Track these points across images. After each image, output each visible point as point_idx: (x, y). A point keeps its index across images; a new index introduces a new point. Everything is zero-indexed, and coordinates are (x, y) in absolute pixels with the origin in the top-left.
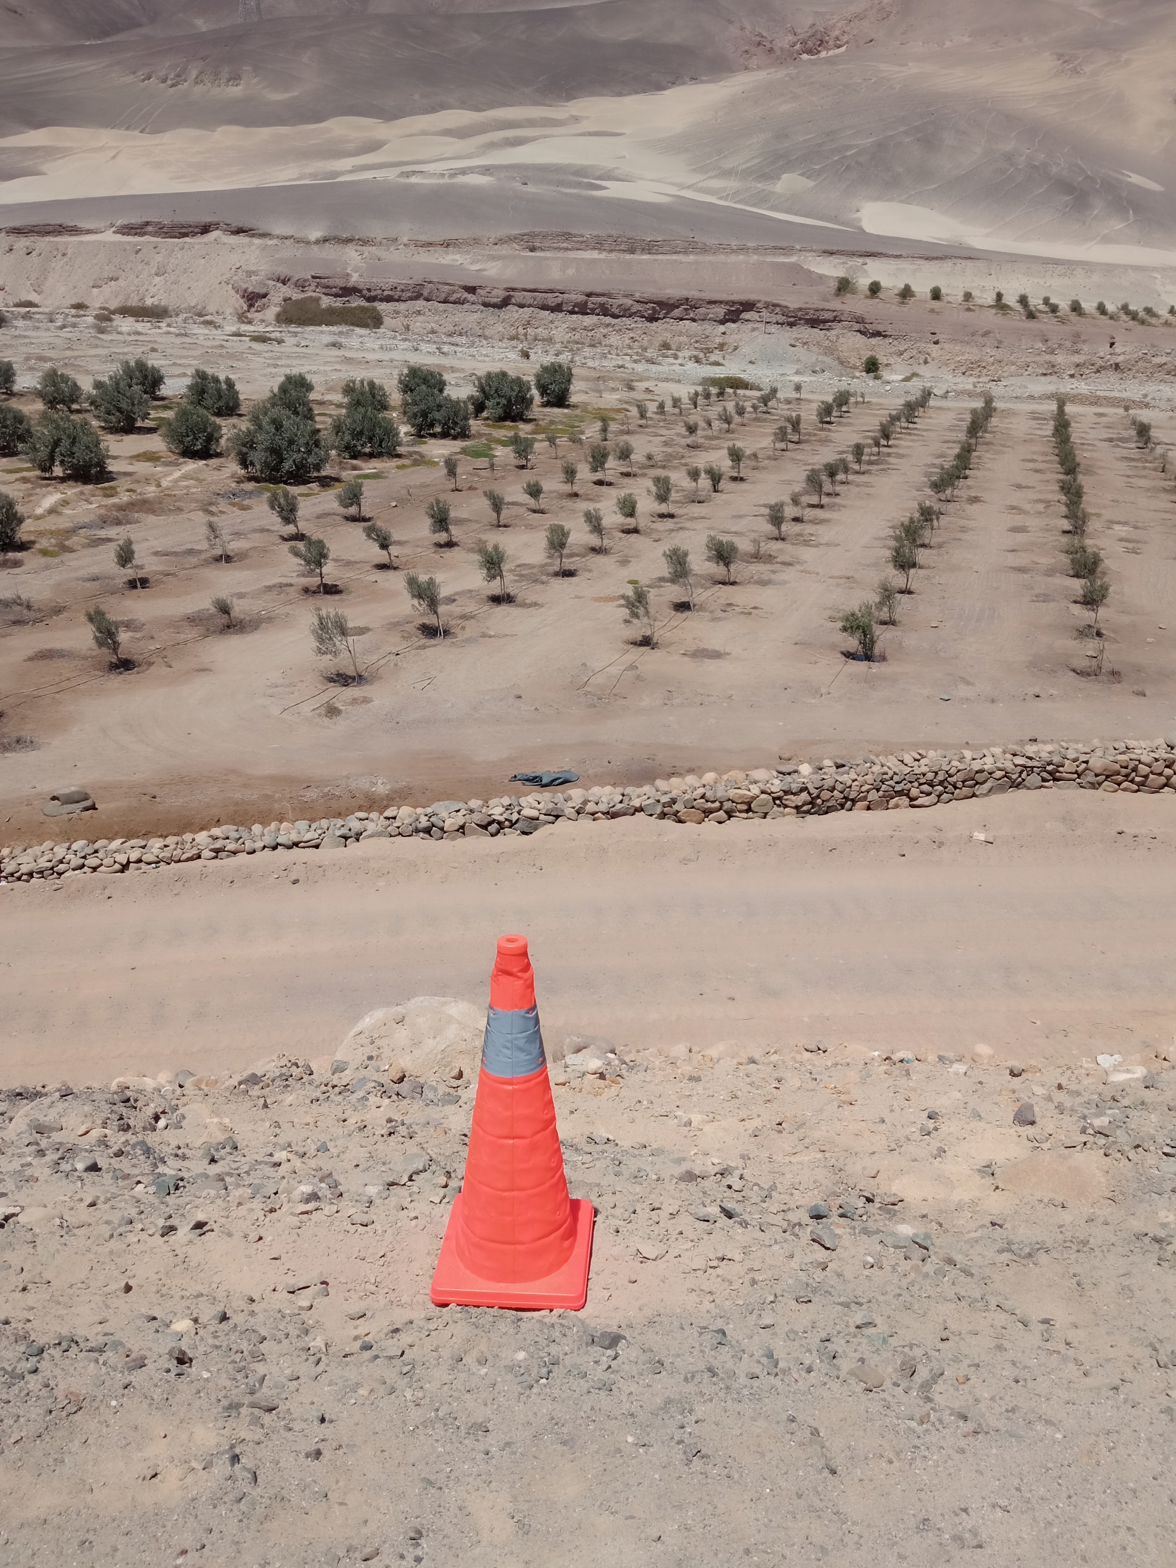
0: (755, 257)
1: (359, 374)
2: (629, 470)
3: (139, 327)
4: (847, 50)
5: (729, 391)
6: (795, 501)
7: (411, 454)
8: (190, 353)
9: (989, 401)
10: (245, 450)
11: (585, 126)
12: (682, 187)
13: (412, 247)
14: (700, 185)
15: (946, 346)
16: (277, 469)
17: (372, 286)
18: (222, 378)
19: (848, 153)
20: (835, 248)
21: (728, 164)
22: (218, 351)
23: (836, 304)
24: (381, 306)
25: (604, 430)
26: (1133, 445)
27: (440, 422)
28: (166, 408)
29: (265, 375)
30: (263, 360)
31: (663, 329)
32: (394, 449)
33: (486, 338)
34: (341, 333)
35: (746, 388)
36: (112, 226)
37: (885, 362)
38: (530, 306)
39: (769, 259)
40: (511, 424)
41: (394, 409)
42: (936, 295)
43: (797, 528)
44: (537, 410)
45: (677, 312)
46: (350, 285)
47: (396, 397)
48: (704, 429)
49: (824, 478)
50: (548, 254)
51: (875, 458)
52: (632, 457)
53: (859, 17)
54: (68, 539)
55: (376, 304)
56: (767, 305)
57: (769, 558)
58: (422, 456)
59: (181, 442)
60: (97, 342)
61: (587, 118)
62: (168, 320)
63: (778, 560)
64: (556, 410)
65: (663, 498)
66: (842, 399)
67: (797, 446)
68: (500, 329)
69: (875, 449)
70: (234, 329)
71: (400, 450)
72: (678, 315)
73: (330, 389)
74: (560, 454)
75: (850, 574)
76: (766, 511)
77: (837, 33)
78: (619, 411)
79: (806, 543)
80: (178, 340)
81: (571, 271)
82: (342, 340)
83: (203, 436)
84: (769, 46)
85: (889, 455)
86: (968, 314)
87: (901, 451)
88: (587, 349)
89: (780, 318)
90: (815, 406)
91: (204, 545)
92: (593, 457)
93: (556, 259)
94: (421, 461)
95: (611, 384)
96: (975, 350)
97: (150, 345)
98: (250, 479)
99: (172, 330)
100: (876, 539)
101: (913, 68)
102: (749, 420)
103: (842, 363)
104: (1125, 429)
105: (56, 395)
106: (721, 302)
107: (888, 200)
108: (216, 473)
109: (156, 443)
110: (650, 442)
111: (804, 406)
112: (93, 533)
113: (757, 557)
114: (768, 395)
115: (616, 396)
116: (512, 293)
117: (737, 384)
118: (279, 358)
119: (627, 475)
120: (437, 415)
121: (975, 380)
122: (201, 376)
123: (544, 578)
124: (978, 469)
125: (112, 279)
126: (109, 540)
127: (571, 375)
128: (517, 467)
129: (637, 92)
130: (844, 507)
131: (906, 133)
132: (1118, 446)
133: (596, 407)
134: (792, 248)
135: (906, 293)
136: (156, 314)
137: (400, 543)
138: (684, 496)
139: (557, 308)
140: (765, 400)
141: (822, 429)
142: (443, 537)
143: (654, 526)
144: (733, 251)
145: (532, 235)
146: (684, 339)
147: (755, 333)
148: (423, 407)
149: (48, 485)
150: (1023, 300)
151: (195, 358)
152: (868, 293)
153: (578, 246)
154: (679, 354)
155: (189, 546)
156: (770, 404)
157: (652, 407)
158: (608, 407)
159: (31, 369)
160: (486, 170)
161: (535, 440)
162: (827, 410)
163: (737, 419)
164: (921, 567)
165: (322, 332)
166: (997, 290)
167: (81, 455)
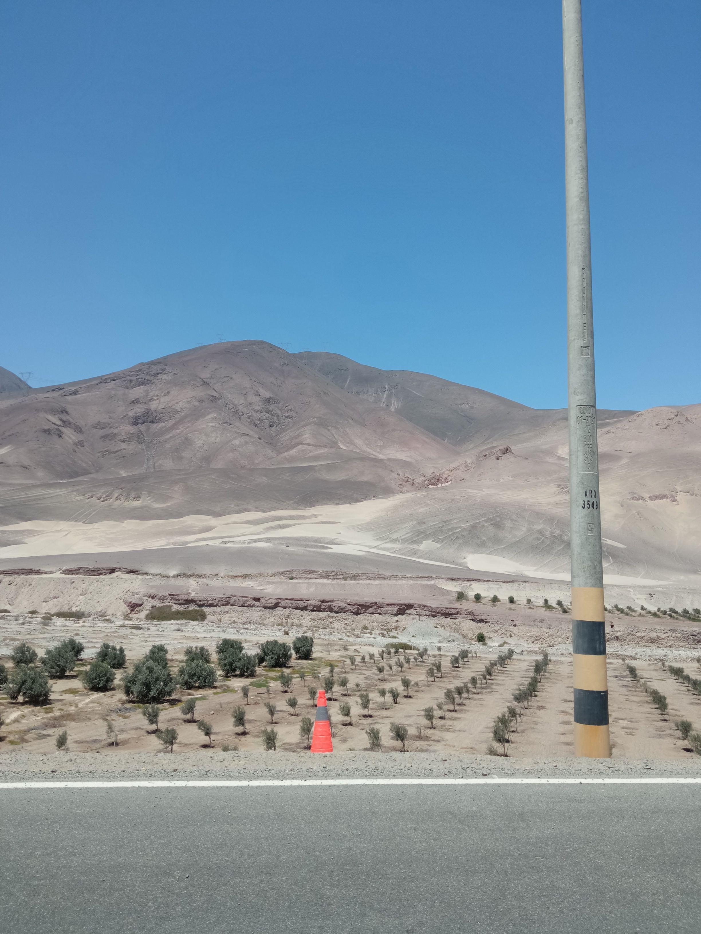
0: (412, 582)
1: (194, 645)
2: (346, 692)
3: (67, 623)
4: (451, 483)
5: (402, 650)
6: (440, 707)
7: (222, 686)
8: (97, 636)
9: (546, 656)
10: (129, 685)
11: (320, 519)
12: (371, 547)
13: (226, 578)
14: (381, 546)
15: (521, 627)
16: (146, 695)
17: (202, 599)
18: (118, 648)
19: (457, 531)
20: (454, 577)
21: (394, 536)
22: (113, 634)
23: (457, 605)
24: (206, 609)
25: (332, 671)
26: (629, 679)
27: (239, 668)
28: (83, 665)
29: (140, 646)
30: (139, 639)
31: (364, 619)
32: (213, 684)
33: (264, 625)
34: (182, 624)
35: (411, 649)
36: (60, 569)
37: (488, 636)
38: (289, 607)
39: (419, 582)
40: (279, 669)
41: (213, 662)
42: (511, 600)
43: (442, 722)
44: (294, 661)
45: (371, 610)
46: (190, 598)
47: (214, 657)
48: (388, 671)
49: (456, 696)
50: (300, 581)
51: (484, 686)
52: (348, 685)
53: (456, 469)
54: (25, 735)
55: (204, 608)
56: (420, 606)
57: (427, 738)
58: (228, 687)
59: (92, 683)
60: (45, 630)
61: (321, 515)
62: (84, 619)
63: (432, 739)
64: (304, 661)
65: (365, 705)
66: (464, 654)
67: (440, 680)
68: (273, 620)
69: (485, 681)
70: (121, 623)
71: (216, 684)
72: (371, 611)
73: (177, 653)
74: (307, 684)
75: (473, 746)
76: (423, 713)
77: (445, 476)
78: (340, 661)
79: (448, 730)
80: (90, 629)
81: (312, 589)
82: (183, 628)
83: (104, 679)
84: (412, 482)
85: (492, 684)
86: (530, 610)
87: (499, 682)
88: (321, 630)
89: (428, 613)
90: (449, 658)
91: (105, 737)
92: (326, 684)
93: (304, 583)
94: (227, 690)
95: (335, 647)
96: (537, 630)
97: (75, 632)
98: (129, 702)
99: (86, 624)
100: (486, 728)
101: (486, 491)
102: (412, 665)
103: (464, 637)
104: (624, 671)
105: (22, 658)
106: (395, 604)
107: (480, 553)
108: (110, 699)
109: (77, 684)
110: (357, 677)
111: (443, 658)
112: (39, 732)
113: (419, 737)
114: (423, 652)
115: (338, 653)
116: (280, 601)
117: (405, 647)
118: (148, 637)
119: (345, 695)
120: (238, 664)
121: (539, 646)
122: (106, 646)
123: (299, 750)
124: (542, 692)
125: (55, 598)
126: (49, 736)
127: (312, 641)
128: (282, 692)
129: (346, 503)
130: (468, 711)
131: (485, 521)
132: (620, 680)
133: (327, 659)
134: (431, 577)
135: (495, 600)
136: (78, 616)
137: (216, 733)
138: (378, 706)
139: (305, 608)
140: (421, 655)
141: (454, 671)
142: (240, 729)
143: (361, 722)
144: (399, 579)
145: (292, 571)
146: (375, 624)
147: (414, 621)
148: (230, 660)
149: (14, 707)
150: (560, 603)
151: (100, 638)
152: (475, 600)
153: (316, 577)
154: (372, 632)
155: (95, 738)
156: (424, 657)
157: (358, 659)
158: (334, 659)
159: (7, 645)
160: (268, 540)
161: (292, 678)
162: (455, 660)
163: (406, 665)
164: (512, 743)
165: (171, 624)
166: (544, 598)
167: (37, 689)
